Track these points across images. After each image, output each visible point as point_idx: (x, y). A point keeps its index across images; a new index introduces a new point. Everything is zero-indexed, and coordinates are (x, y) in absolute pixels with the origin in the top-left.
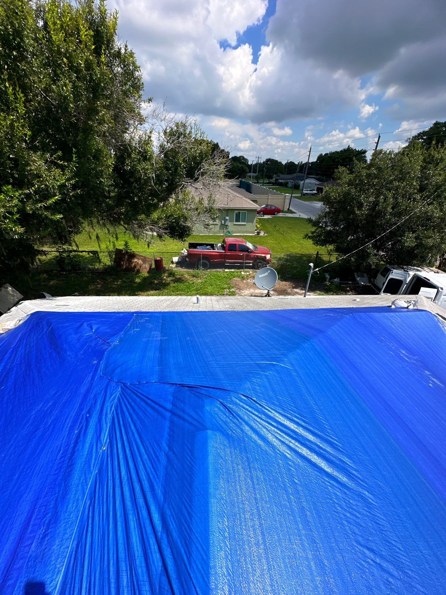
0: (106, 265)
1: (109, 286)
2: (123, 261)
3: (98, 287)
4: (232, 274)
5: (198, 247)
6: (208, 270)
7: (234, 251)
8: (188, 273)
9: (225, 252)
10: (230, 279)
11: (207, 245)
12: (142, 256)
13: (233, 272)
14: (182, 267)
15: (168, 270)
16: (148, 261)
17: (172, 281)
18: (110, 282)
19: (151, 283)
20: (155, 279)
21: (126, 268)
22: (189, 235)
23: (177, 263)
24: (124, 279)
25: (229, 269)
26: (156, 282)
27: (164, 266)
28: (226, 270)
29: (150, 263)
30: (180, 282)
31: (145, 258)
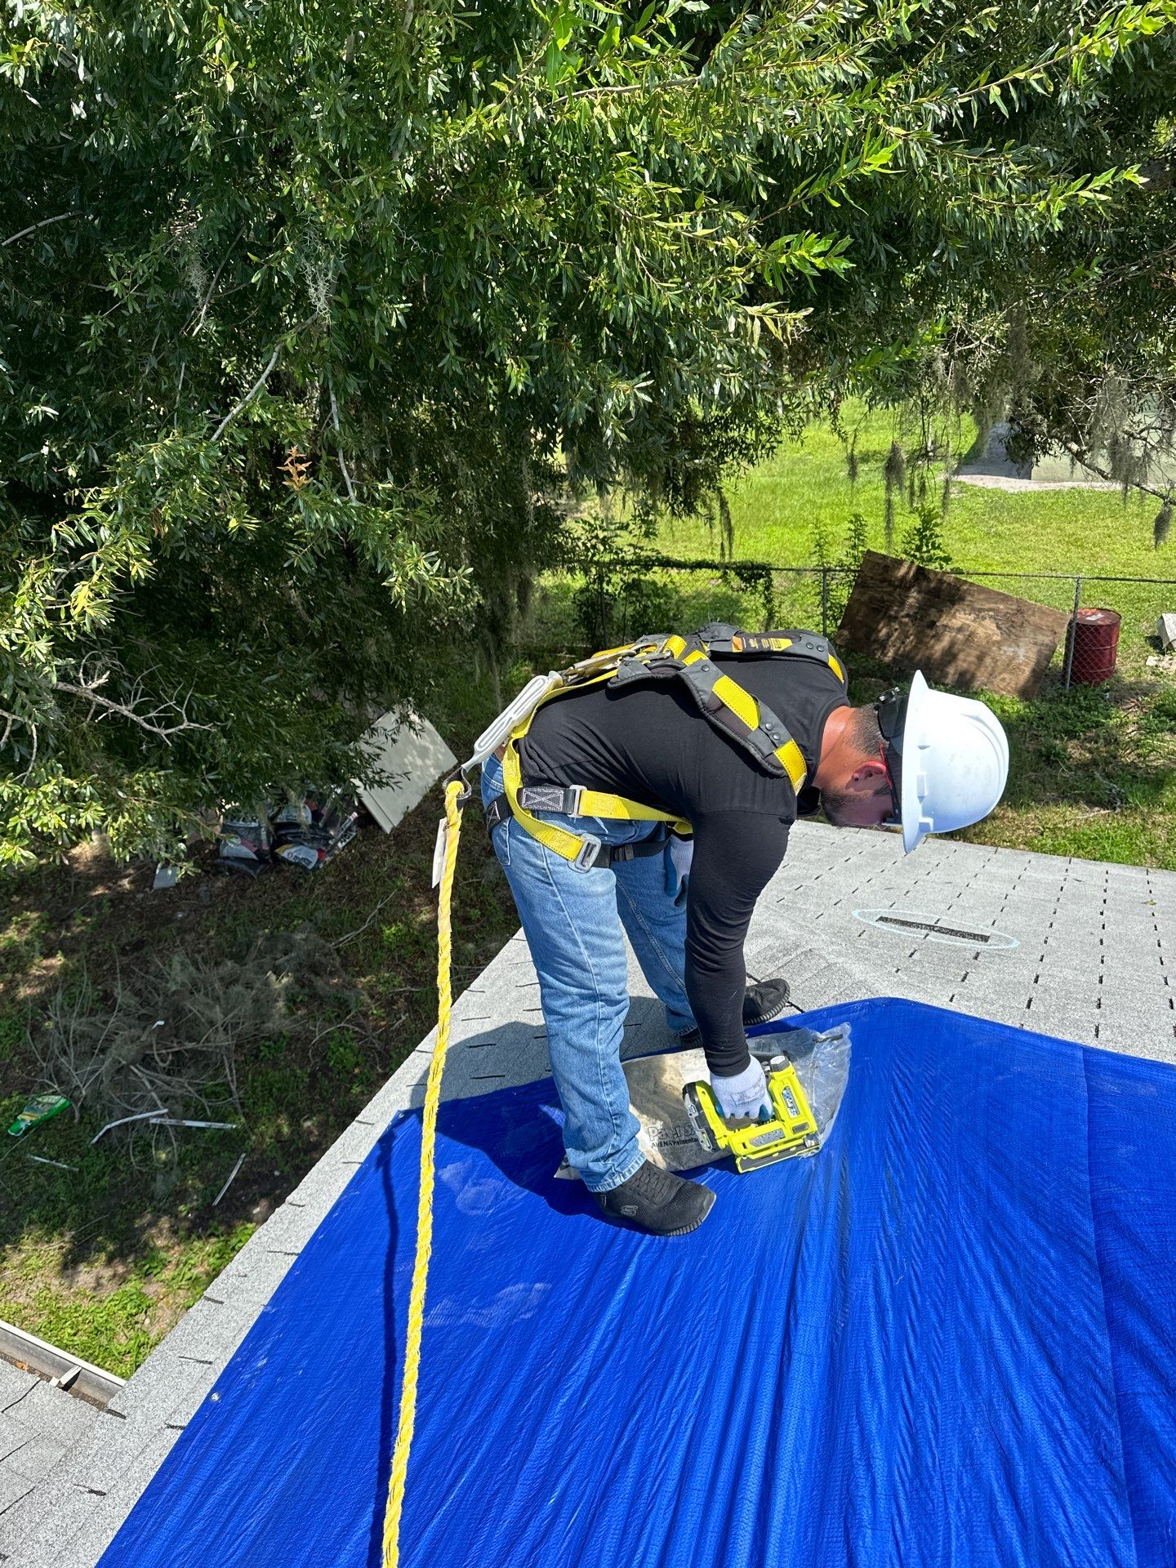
2: (891, 620)
12: (1005, 598)
15: (1139, 690)
19: (1051, 758)
26: (1076, 752)
27: (1120, 661)
29: (1047, 640)
31: (1021, 609)
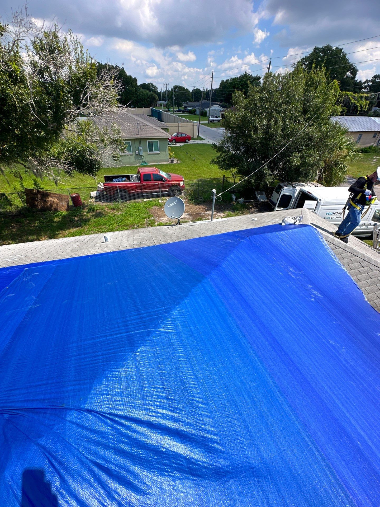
0: (18, 207)
1: (26, 228)
2: (37, 201)
3: (13, 231)
4: (150, 203)
5: (114, 180)
6: (127, 202)
7: (149, 180)
8: (109, 207)
9: (141, 183)
10: (149, 208)
11: (123, 177)
12: (57, 194)
13: (151, 201)
14: (101, 201)
15: (87, 206)
16: (65, 199)
17: (92, 216)
18: (27, 224)
19: (71, 221)
20: (75, 216)
21: (42, 207)
22: (98, 169)
23: (96, 198)
24: (42, 220)
25: (147, 198)
26: (76, 219)
27: (83, 201)
28: (145, 200)
29: (67, 200)
30: (101, 217)
31: (60, 195)
